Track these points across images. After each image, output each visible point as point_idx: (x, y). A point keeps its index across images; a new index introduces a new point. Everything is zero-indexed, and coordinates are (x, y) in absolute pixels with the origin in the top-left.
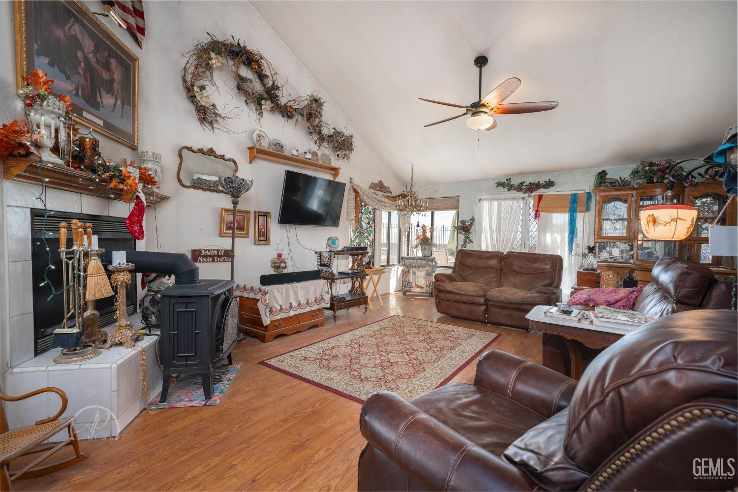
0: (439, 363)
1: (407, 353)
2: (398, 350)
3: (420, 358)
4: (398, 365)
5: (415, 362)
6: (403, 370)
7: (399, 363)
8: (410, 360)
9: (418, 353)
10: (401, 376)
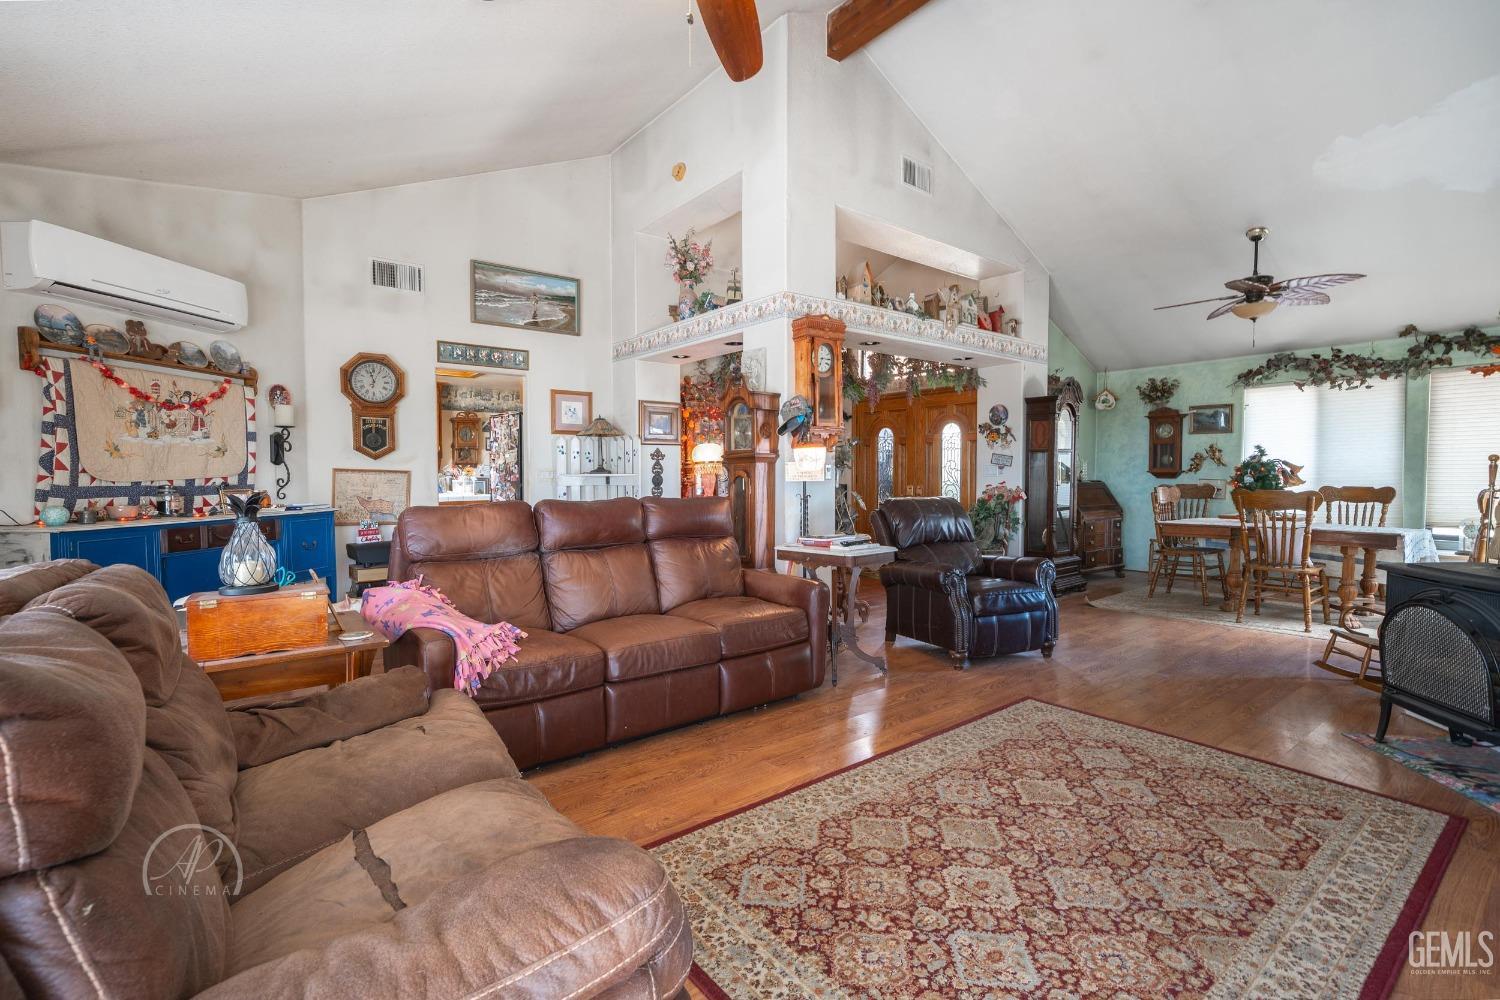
0: (937, 765)
1: (1018, 804)
2: (1047, 821)
3: (984, 783)
4: (1043, 770)
5: (999, 774)
6: (1028, 757)
7: (1041, 775)
8: (1012, 780)
9: (985, 800)
10: (1034, 746)
